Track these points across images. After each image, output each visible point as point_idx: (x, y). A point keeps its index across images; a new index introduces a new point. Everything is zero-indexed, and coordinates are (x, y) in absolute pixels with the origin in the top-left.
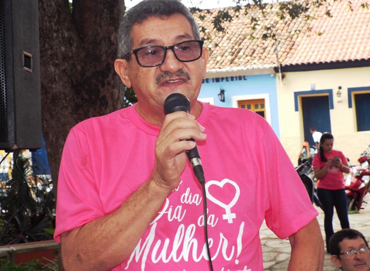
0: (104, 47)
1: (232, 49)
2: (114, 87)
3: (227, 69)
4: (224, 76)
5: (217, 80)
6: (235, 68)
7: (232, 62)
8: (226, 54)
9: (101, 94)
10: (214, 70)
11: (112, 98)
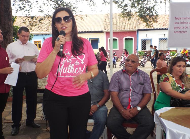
0: (7, 26)
1: (47, 27)
2: (10, 36)
3: (45, 32)
4: (45, 34)
5: (43, 35)
6: (47, 32)
7: (47, 30)
8: (45, 28)
9: (6, 38)
10: (42, 32)
11: (9, 39)
